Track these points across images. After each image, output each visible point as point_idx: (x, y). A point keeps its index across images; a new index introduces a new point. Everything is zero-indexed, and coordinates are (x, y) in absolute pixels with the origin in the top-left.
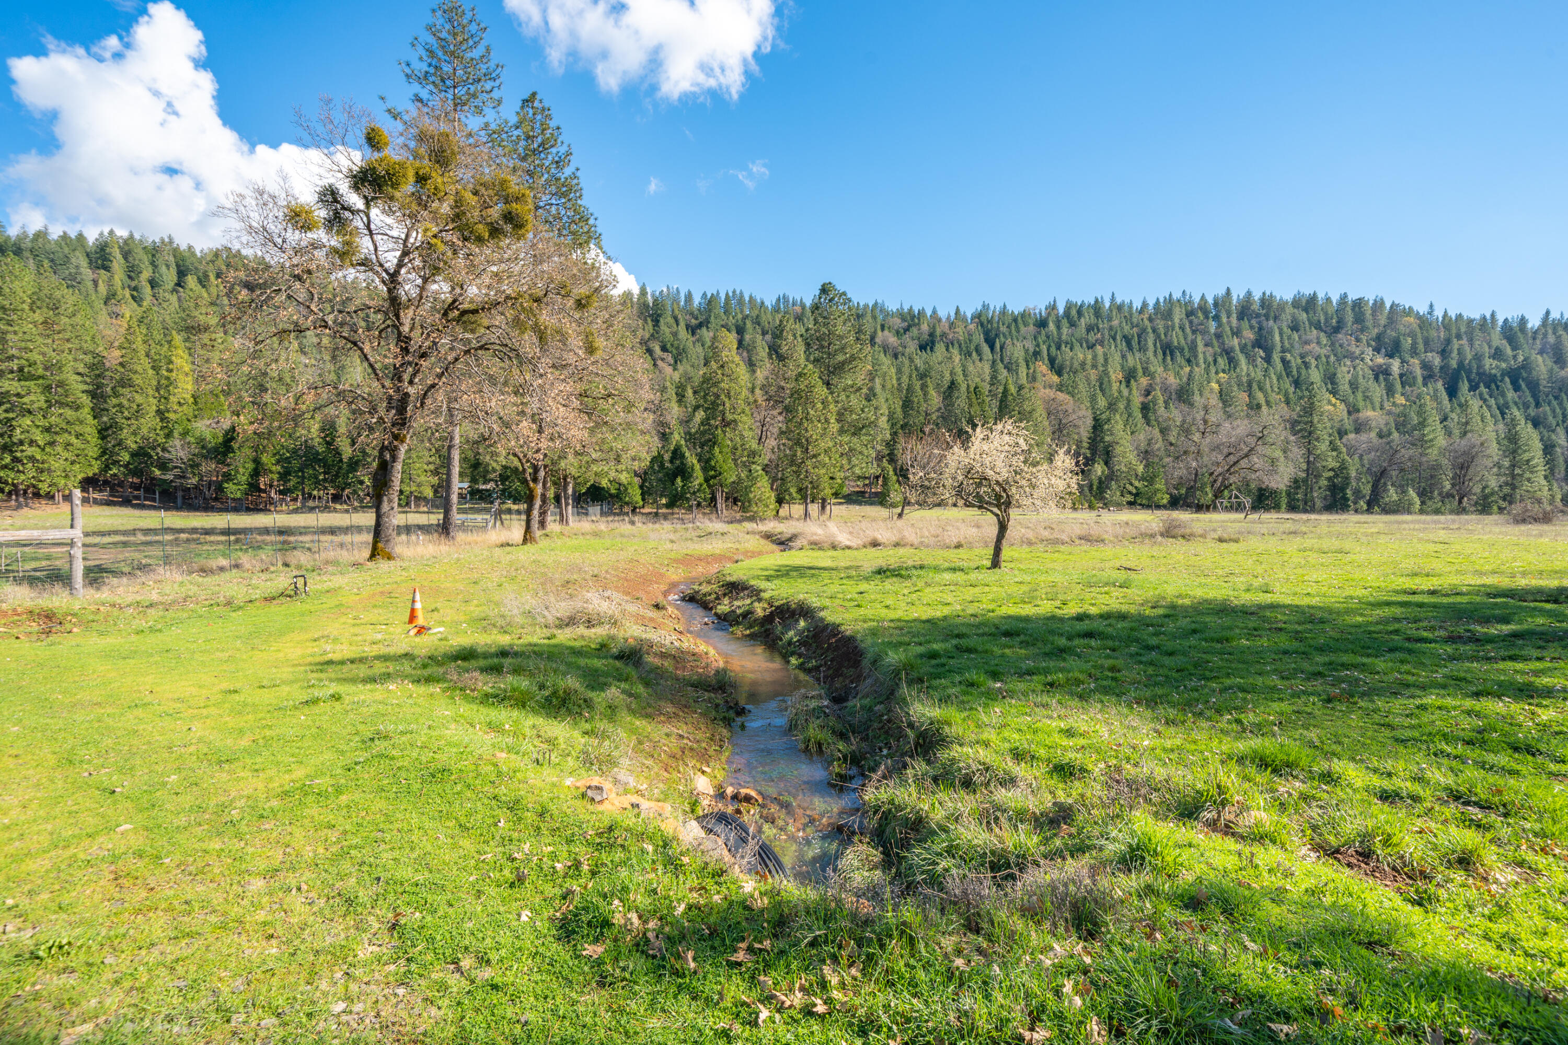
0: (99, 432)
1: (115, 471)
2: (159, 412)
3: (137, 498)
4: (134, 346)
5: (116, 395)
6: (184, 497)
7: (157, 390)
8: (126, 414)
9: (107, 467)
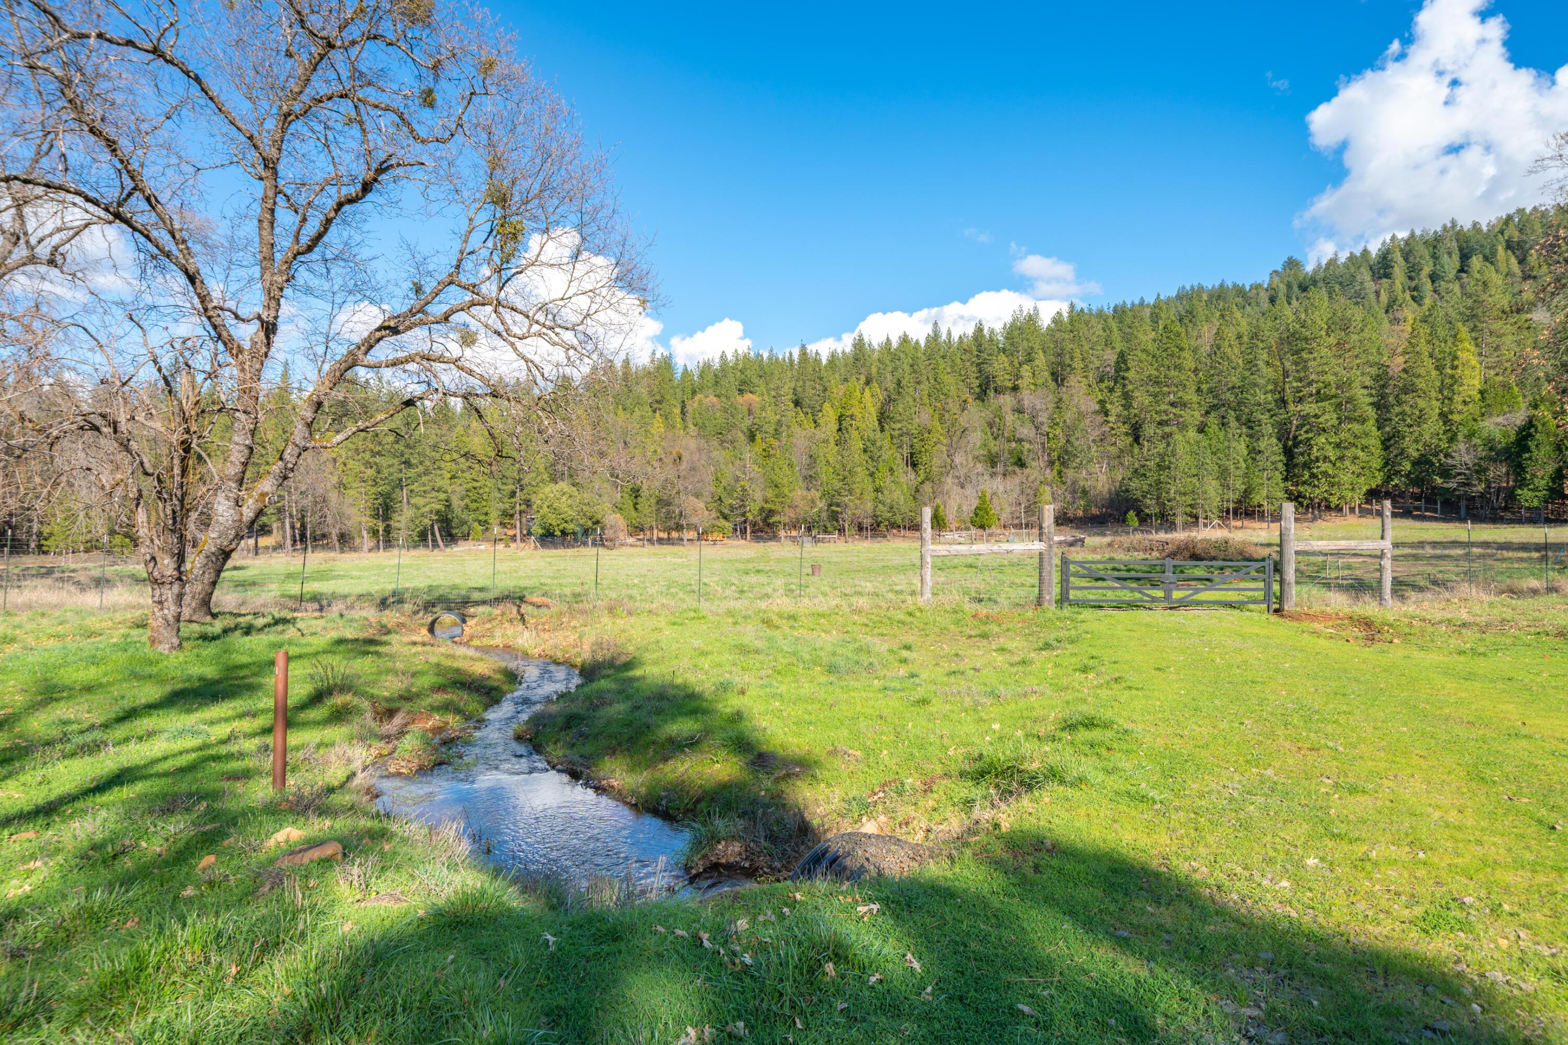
0: (1383, 443)
1: (1396, 481)
2: (1442, 415)
3: (1418, 509)
4: (1418, 349)
5: (1399, 403)
6: (1467, 507)
7: (1441, 391)
8: (1409, 420)
9: (1389, 478)
